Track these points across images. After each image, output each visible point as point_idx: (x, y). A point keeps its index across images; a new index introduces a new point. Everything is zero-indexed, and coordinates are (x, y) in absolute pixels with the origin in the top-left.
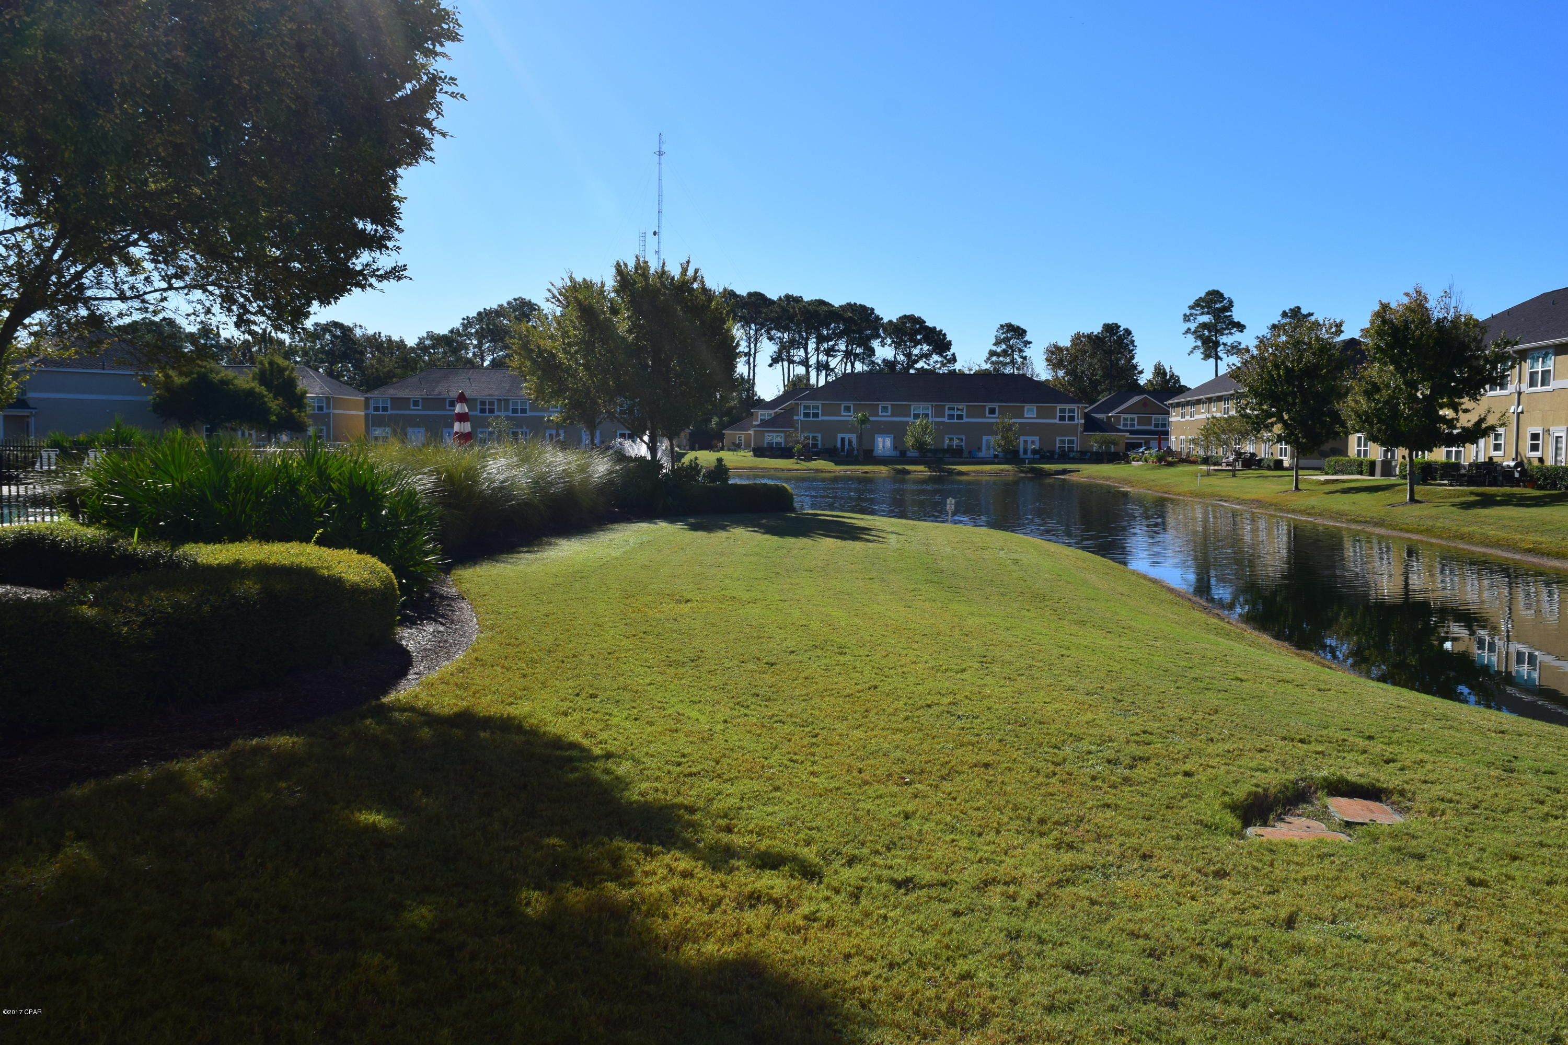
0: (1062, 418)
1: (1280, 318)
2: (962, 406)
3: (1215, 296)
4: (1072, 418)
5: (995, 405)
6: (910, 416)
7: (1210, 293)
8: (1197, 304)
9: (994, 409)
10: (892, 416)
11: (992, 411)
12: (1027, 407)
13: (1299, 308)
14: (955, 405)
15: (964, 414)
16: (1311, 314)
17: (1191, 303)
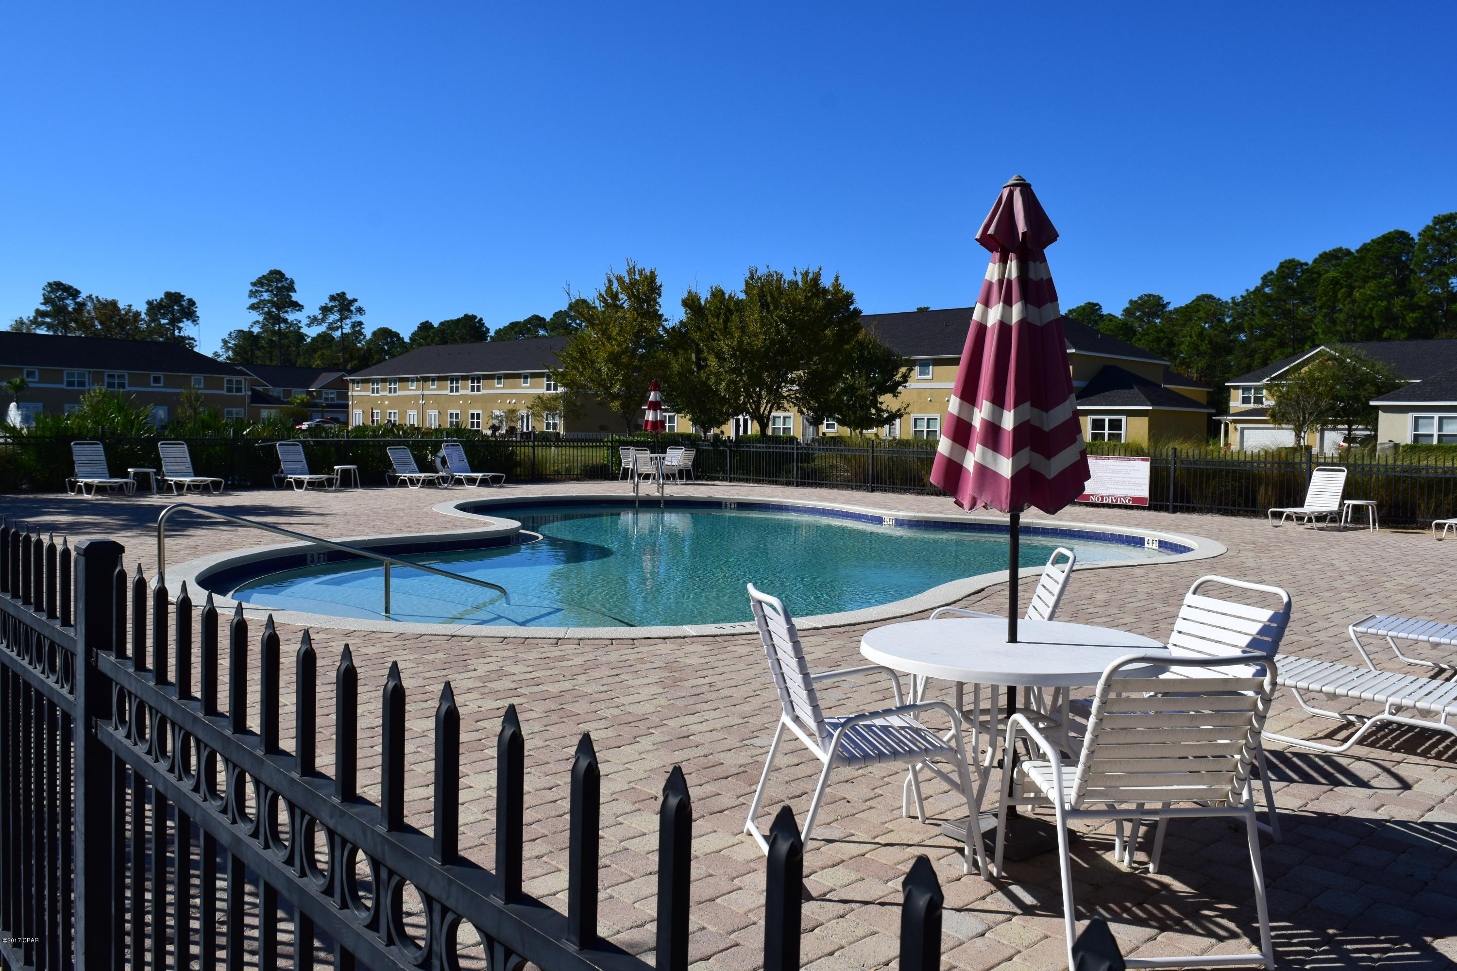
0: (230, 390)
1: (327, 301)
2: (125, 373)
3: (276, 276)
4: (239, 390)
5: (160, 374)
6: (62, 383)
7: (273, 272)
8: (259, 282)
9: (159, 378)
10: (40, 381)
11: (157, 380)
12: (194, 377)
13: (344, 293)
14: (117, 373)
15: (126, 382)
16: (355, 300)
17: (254, 280)
